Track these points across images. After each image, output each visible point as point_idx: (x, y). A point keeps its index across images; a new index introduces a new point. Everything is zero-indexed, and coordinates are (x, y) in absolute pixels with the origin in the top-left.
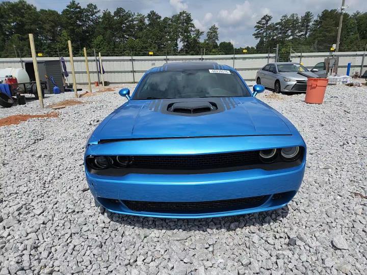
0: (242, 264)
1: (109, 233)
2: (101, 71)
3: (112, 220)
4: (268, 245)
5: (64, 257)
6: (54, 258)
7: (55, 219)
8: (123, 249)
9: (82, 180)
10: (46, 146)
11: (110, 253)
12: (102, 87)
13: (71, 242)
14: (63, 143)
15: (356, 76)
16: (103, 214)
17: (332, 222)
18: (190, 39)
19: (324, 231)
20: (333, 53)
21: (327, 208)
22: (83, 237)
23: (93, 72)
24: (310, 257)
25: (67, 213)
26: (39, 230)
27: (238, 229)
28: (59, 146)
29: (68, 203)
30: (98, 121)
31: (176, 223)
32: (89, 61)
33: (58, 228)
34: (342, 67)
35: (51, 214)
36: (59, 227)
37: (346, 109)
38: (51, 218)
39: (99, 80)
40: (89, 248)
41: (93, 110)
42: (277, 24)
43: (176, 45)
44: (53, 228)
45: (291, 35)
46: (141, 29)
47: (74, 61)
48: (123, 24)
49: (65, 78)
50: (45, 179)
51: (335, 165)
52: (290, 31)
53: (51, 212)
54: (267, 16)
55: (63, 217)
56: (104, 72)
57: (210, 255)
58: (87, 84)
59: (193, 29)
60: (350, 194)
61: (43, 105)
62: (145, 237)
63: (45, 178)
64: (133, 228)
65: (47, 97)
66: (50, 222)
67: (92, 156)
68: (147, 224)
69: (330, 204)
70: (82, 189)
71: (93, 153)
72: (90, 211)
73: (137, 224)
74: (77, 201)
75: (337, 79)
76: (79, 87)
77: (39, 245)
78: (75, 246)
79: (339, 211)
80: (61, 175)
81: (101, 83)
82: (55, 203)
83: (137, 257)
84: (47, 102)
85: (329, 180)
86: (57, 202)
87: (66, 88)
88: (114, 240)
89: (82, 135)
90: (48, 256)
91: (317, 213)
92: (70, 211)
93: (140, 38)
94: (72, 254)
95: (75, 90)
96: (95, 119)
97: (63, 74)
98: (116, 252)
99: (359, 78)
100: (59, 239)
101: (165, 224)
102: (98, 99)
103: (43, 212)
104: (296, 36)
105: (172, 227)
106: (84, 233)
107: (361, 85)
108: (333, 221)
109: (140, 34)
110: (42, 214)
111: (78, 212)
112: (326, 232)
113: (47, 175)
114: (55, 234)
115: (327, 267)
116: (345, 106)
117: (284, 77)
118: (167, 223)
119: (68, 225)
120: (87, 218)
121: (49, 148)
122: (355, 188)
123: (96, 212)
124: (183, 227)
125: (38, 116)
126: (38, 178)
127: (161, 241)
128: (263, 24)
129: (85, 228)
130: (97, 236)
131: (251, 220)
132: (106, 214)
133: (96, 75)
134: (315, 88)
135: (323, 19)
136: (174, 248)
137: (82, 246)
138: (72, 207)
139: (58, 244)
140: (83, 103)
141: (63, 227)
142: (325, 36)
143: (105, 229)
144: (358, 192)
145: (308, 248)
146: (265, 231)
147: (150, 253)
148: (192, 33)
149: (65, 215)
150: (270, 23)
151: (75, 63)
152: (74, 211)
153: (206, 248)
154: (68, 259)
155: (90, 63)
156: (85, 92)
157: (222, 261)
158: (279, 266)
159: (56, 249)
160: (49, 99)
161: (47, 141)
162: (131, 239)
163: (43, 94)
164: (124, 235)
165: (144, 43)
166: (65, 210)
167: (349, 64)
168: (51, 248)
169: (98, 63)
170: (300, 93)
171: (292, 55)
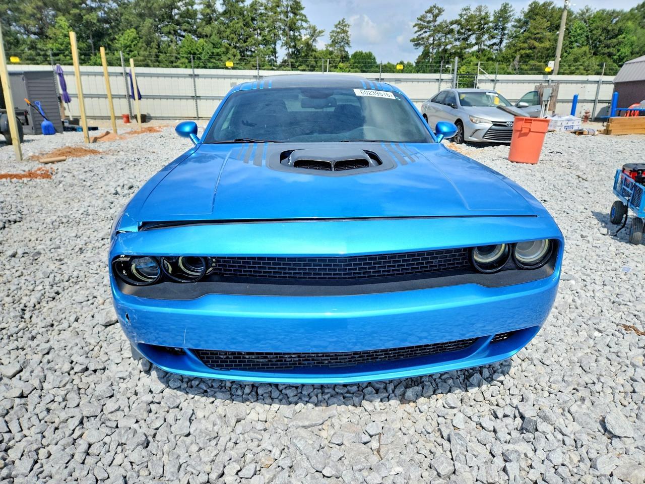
0: (439, 475)
1: (162, 414)
2: (133, 95)
3: (168, 386)
4: (483, 432)
5: (67, 471)
6: (44, 474)
7: (45, 385)
8: (194, 448)
9: (103, 304)
10: (27, 234)
11: (165, 459)
12: (136, 125)
13: (81, 436)
14: (62, 229)
15: (586, 118)
16: (148, 372)
17: (594, 383)
18: (298, 43)
19: (583, 400)
20: (550, 77)
21: (580, 354)
22: (108, 424)
23: (120, 97)
24: (567, 456)
25: (72, 372)
26: (12, 412)
27: (422, 400)
28: (53, 235)
29: (73, 352)
30: (131, 188)
31: (299, 391)
32: (110, 74)
33: (52, 406)
34: (563, 101)
35: (37, 376)
36: (56, 404)
37: (580, 174)
38: (36, 384)
39: (131, 113)
40: (120, 448)
41: (119, 166)
42: (452, 23)
43: (274, 52)
44: (43, 406)
45: (476, 44)
46: (209, 20)
47: (82, 74)
48: (175, 8)
49: (65, 105)
50: (23, 301)
51: (580, 274)
52: (474, 36)
53: (38, 371)
54: (435, 7)
55: (62, 384)
56: (140, 97)
57: (374, 459)
58: (108, 118)
59: (305, 25)
60: (616, 328)
61: (21, 155)
62: (238, 421)
63: (25, 300)
64: (213, 402)
65: (28, 141)
66: (36, 394)
67: (126, 256)
68: (239, 392)
69: (584, 347)
70: (104, 322)
71: (127, 250)
72: (120, 367)
73: (219, 395)
74: (92, 347)
75: (556, 122)
76: (92, 124)
77: (11, 444)
78: (90, 445)
79: (603, 361)
80: (58, 293)
81: (135, 117)
82: (46, 351)
83: (225, 466)
84: (29, 149)
85: (574, 301)
86: (51, 349)
87: (66, 125)
88: (173, 429)
89: (100, 213)
90: (31, 470)
91: (564, 364)
92: (78, 368)
93: (206, 36)
94: (83, 463)
95: (85, 129)
96: (126, 182)
97: (60, 98)
98: (178, 457)
99: (591, 121)
100: (56, 429)
101: (276, 394)
102: (131, 145)
103: (21, 371)
104: (485, 45)
105: (290, 399)
106: (109, 416)
107: (596, 133)
108: (596, 381)
109: (207, 29)
110: (18, 376)
111: (95, 371)
112: (588, 403)
113: (28, 292)
114: (46, 419)
115: (601, 475)
116: (577, 168)
117: (470, 116)
118: (281, 391)
119: (73, 398)
120: (114, 383)
121: (33, 239)
122: (624, 316)
123: (133, 369)
124: (314, 399)
125: (11, 176)
126: (9, 299)
127: (271, 429)
128: (429, 22)
129: (111, 405)
130: (137, 422)
131: (445, 381)
132: (154, 373)
133: (124, 101)
134: (526, 134)
135: (530, 17)
136: (301, 444)
137: (105, 444)
138: (82, 359)
139: (54, 442)
140: (99, 153)
141: (63, 404)
142: (533, 48)
143: (153, 406)
144: (628, 324)
145: (560, 437)
146: (473, 403)
147: (249, 456)
148: (303, 32)
149: (67, 378)
150: (439, 20)
151: (84, 78)
152: (87, 369)
153: (365, 444)
154: (76, 475)
155: (112, 79)
156: (104, 132)
157: (399, 469)
158: (512, 477)
159: (49, 452)
160: (33, 144)
161: (29, 225)
162: (210, 427)
163: (21, 134)
164: (193, 418)
165: (215, 46)
166: (67, 367)
167: (575, 97)
168: (37, 451)
169: (129, 78)
170: (498, 144)
171: (480, 77)
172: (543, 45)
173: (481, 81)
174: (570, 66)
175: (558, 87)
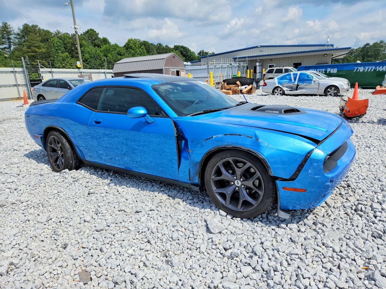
71: (328, 152)
135: (25, 33)
142: (35, 52)
171: (41, 70)
172: (41, 50)
173: (43, 72)
174: (61, 63)
175: (91, 75)
